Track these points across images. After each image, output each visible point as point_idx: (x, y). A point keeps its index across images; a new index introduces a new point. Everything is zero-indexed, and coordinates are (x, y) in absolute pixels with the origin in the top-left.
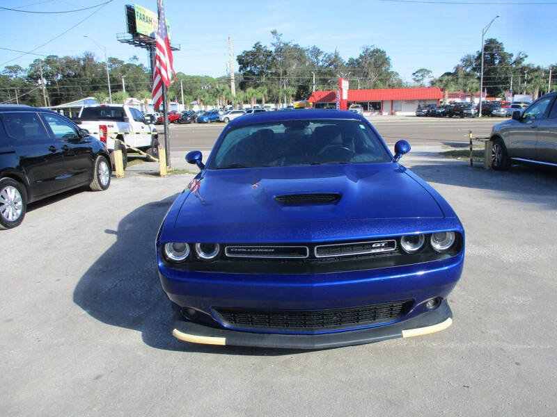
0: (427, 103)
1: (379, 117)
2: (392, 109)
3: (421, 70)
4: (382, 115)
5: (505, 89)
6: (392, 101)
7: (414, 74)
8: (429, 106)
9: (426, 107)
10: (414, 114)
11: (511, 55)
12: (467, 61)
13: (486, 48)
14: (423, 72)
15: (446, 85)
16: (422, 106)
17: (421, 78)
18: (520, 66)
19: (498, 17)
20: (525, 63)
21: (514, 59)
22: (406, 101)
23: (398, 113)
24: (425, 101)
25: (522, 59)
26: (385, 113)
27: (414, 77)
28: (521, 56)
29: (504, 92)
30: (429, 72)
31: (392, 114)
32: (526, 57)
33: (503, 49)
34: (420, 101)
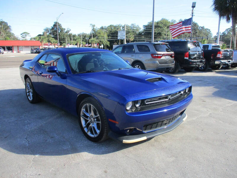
0: (35, 48)
1: (12, 54)
2: (18, 50)
3: (25, 33)
4: (13, 52)
5: (64, 42)
6: (18, 46)
7: (21, 34)
8: (36, 49)
9: (35, 49)
10: (30, 52)
11: (65, 29)
12: (47, 30)
13: (55, 25)
14: (26, 34)
15: (42, 40)
16: (33, 49)
17: (25, 36)
18: (68, 34)
19: (63, 13)
20: (70, 32)
21: (66, 30)
22: (24, 46)
23: (21, 52)
24: (34, 46)
25: (69, 31)
26: (15, 52)
27: (22, 36)
28: (69, 30)
29: (64, 44)
30: (28, 34)
31: (18, 52)
32: (70, 30)
33: (61, 26)
34: (31, 46)
